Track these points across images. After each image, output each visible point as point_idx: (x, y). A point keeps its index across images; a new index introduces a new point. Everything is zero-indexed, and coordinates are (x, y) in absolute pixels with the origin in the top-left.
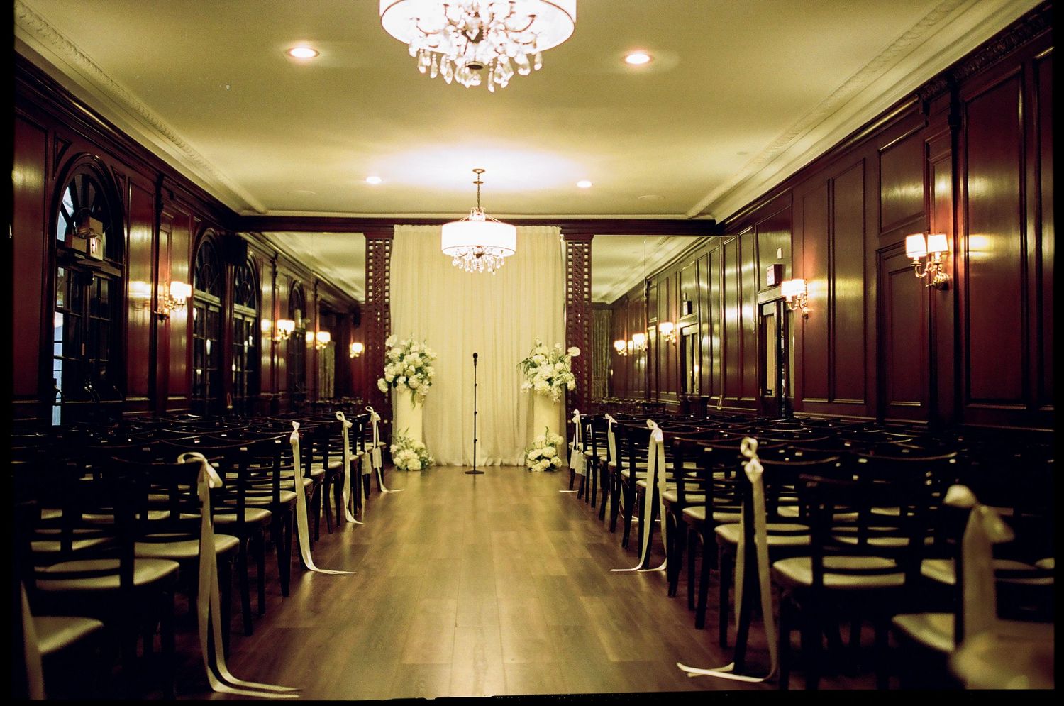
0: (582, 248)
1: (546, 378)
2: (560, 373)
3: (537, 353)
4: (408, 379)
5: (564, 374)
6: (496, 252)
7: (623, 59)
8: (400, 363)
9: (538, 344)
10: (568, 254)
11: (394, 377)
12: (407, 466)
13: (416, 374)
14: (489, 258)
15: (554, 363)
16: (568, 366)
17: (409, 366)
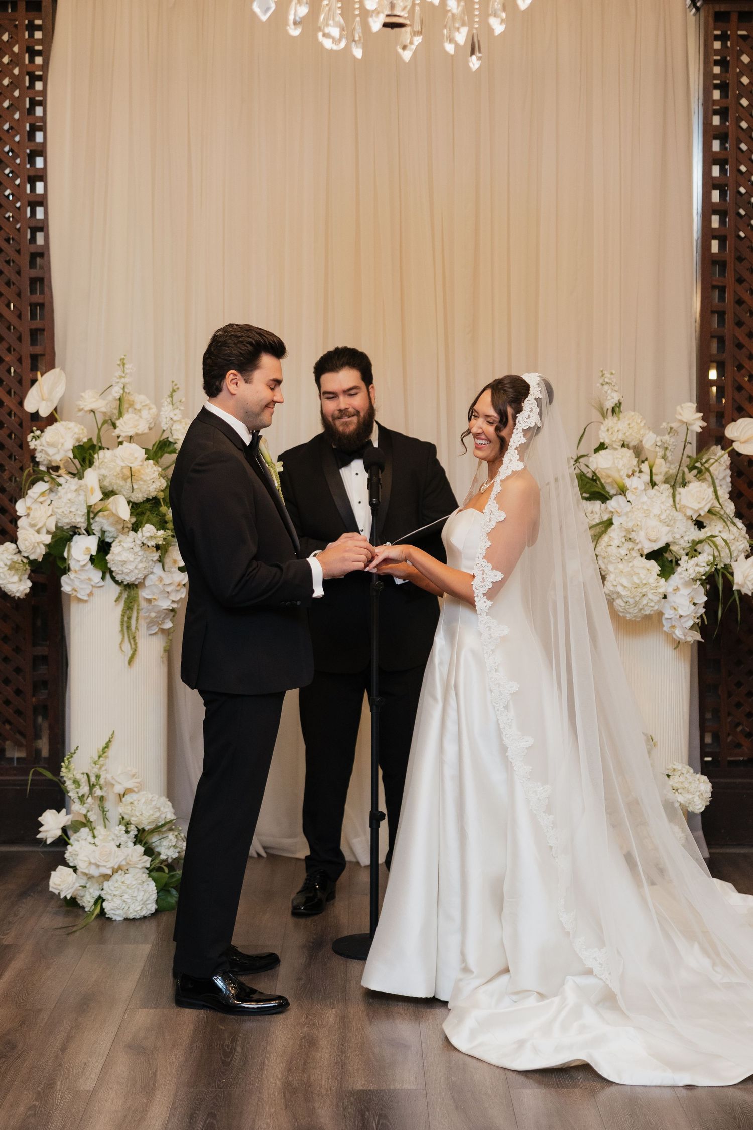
1: (649, 548)
2: (700, 525)
3: (604, 438)
4: (104, 547)
5: (714, 528)
8: (74, 483)
9: (609, 405)
11: (48, 539)
12: (100, 900)
13: (135, 528)
15: (676, 482)
16: (724, 492)
17: (108, 494)
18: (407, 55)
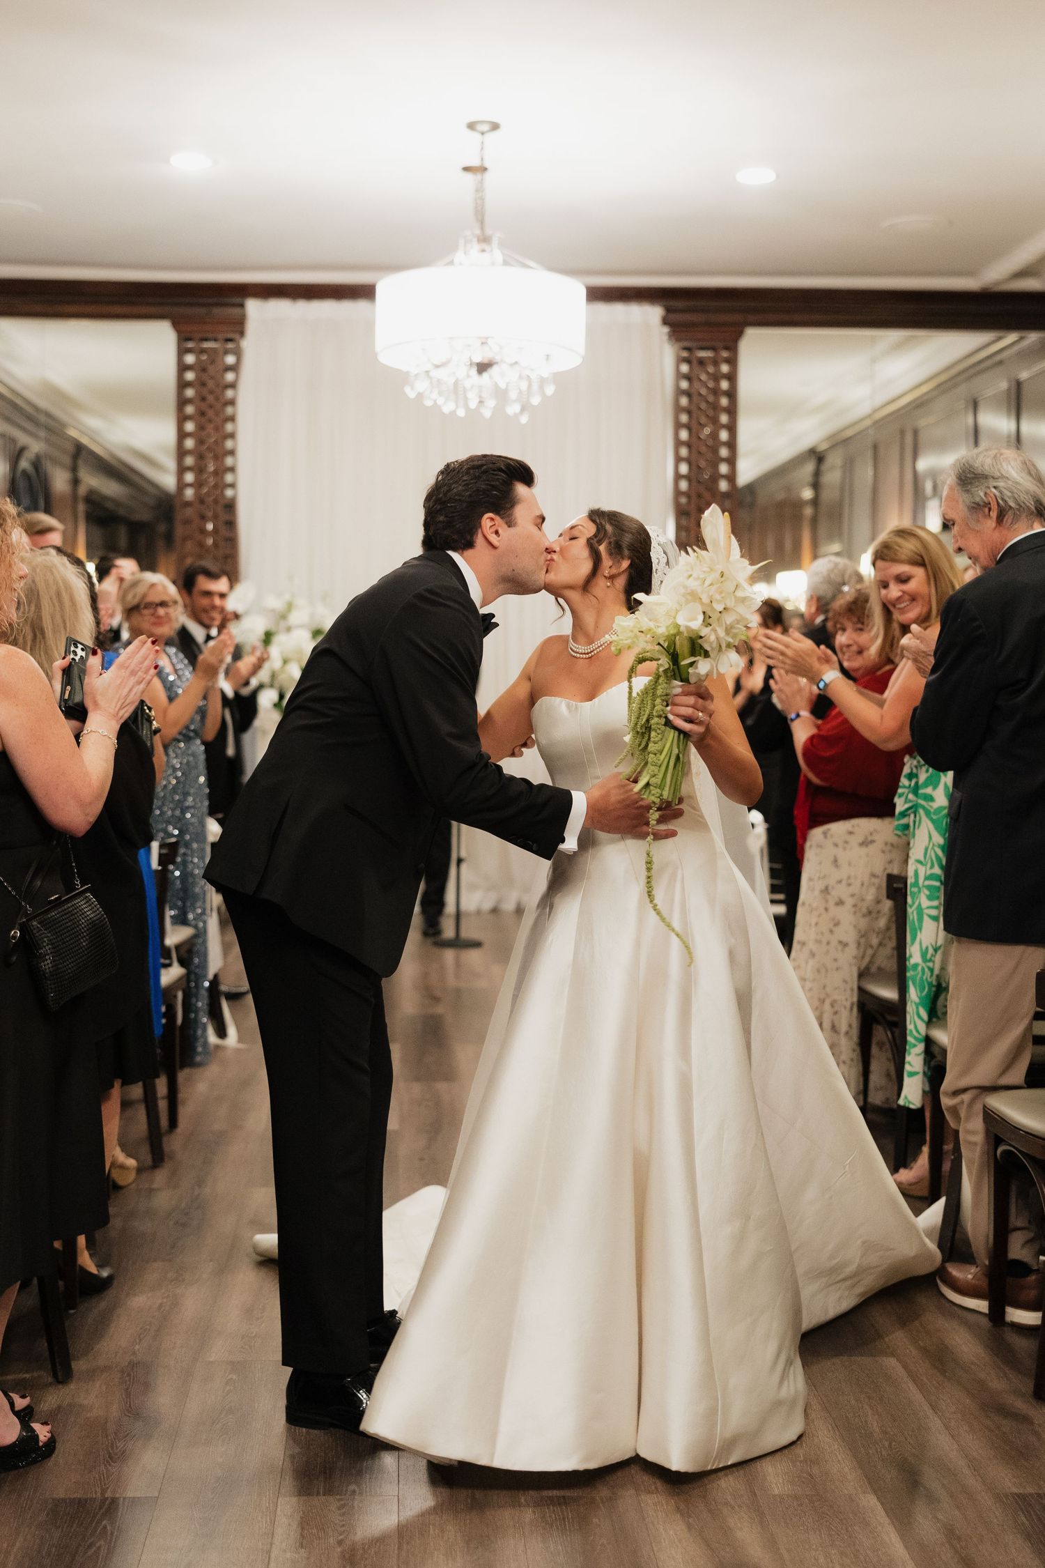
0: (716, 363)
6: (531, 358)
10: (679, 376)
14: (513, 375)
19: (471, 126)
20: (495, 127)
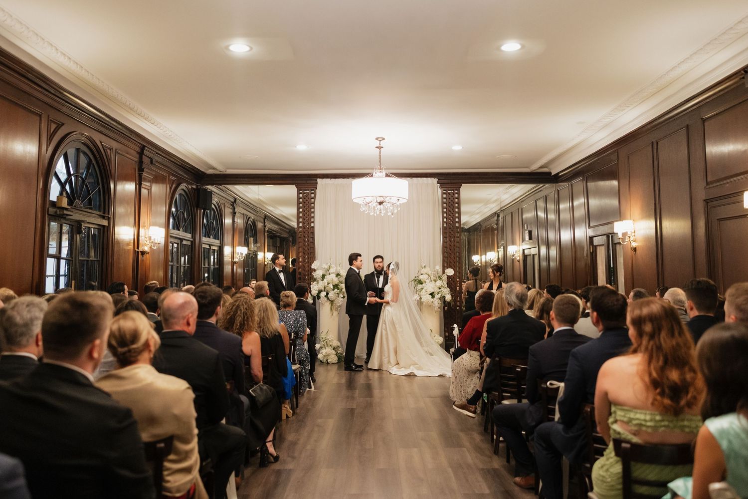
0: (454, 194)
1: (430, 293)
2: (440, 289)
3: (422, 272)
4: (327, 294)
5: (442, 289)
6: (394, 200)
7: (498, 48)
8: (322, 282)
9: (423, 266)
10: (443, 198)
11: (317, 292)
12: (327, 360)
13: (333, 290)
14: (389, 205)
15: (435, 281)
16: (445, 283)
17: (328, 284)
18: (383, 215)
19: (377, 139)
20: (383, 139)
